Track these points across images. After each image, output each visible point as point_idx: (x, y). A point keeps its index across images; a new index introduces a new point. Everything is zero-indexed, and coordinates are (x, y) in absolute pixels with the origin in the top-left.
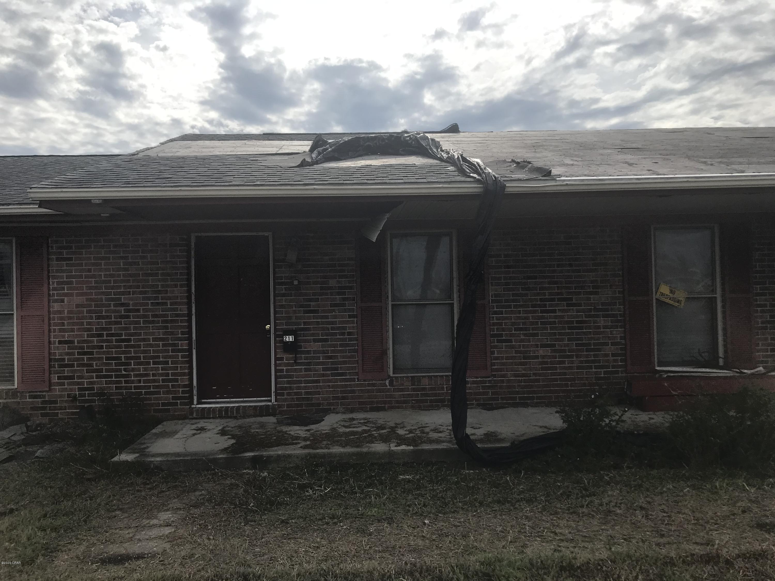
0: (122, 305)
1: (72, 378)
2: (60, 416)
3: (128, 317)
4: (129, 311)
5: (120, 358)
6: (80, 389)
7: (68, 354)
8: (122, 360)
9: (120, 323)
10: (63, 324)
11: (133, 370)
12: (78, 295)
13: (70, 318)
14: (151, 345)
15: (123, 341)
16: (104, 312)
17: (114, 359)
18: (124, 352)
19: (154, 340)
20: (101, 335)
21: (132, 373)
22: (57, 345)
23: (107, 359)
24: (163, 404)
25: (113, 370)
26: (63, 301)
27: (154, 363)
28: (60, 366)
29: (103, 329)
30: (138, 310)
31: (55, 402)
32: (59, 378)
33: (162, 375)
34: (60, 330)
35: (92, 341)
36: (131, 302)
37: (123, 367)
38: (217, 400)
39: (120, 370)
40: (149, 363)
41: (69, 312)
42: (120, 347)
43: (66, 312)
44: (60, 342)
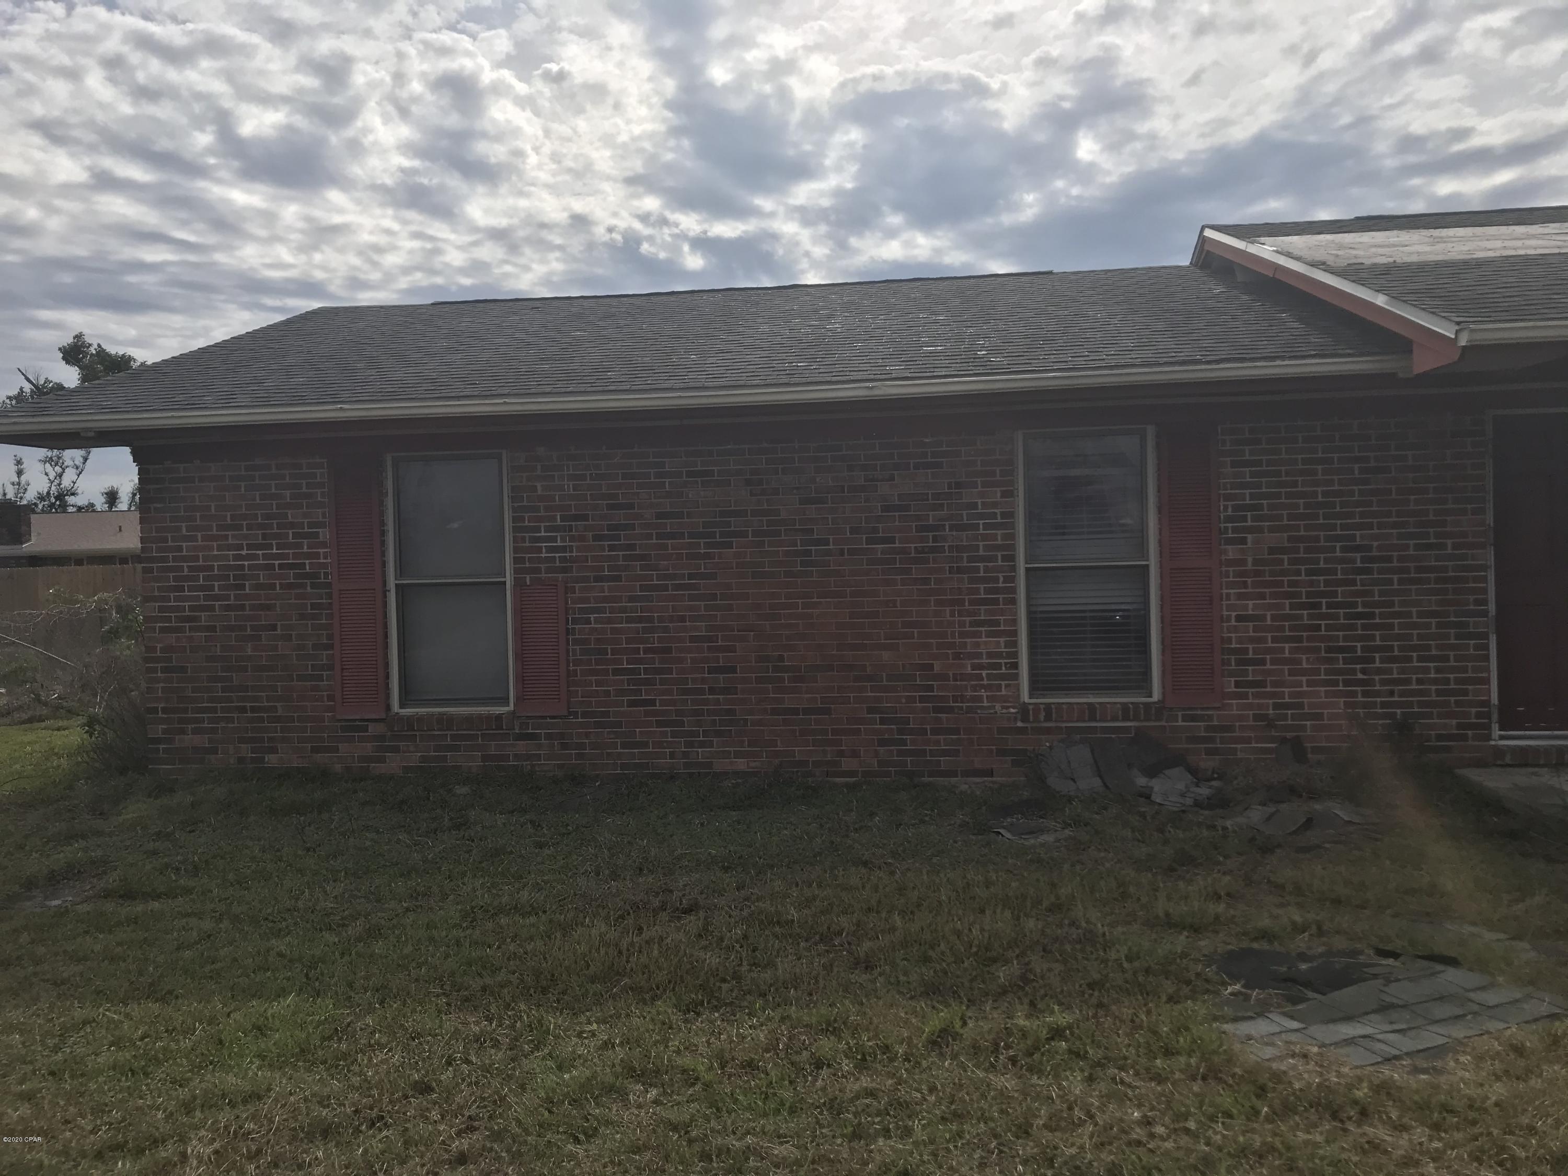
0: (1357, 549)
1: (1261, 684)
2: (1240, 755)
3: (1368, 571)
4: (1371, 560)
5: (1353, 649)
6: (1276, 706)
7: (1252, 640)
8: (1356, 652)
9: (1353, 582)
10: (1245, 585)
11: (1379, 671)
12: (1272, 530)
13: (1257, 573)
14: (1415, 626)
15: (1360, 616)
16: (1322, 562)
17: (1341, 650)
18: (1361, 638)
19: (1421, 615)
20: (1317, 606)
21: (1377, 678)
22: (1233, 623)
23: (1329, 650)
24: (1440, 737)
25: (1340, 672)
26: (1243, 541)
27: (1421, 659)
28: (1240, 662)
29: (1322, 594)
30: (1389, 559)
31: (1229, 729)
32: (1237, 684)
33: (1435, 681)
34: (1240, 596)
35: (1300, 617)
36: (1375, 544)
37: (1358, 666)
38: (1528, 733)
39: (1354, 672)
40: (1409, 659)
41: (1256, 562)
42: (1353, 627)
43: (1250, 560)
44: (1239, 618)
